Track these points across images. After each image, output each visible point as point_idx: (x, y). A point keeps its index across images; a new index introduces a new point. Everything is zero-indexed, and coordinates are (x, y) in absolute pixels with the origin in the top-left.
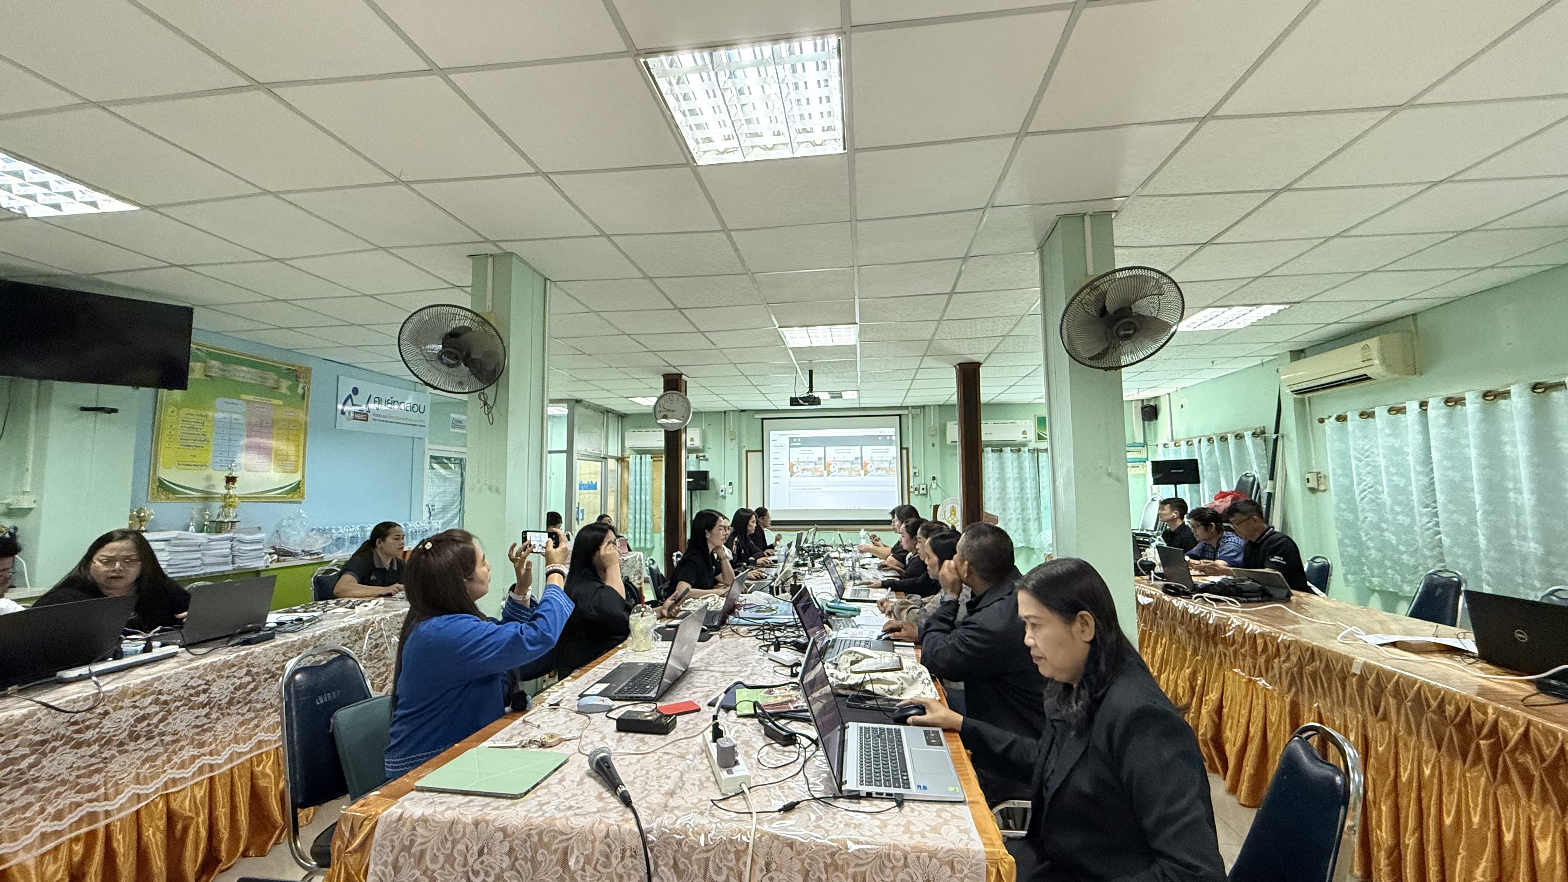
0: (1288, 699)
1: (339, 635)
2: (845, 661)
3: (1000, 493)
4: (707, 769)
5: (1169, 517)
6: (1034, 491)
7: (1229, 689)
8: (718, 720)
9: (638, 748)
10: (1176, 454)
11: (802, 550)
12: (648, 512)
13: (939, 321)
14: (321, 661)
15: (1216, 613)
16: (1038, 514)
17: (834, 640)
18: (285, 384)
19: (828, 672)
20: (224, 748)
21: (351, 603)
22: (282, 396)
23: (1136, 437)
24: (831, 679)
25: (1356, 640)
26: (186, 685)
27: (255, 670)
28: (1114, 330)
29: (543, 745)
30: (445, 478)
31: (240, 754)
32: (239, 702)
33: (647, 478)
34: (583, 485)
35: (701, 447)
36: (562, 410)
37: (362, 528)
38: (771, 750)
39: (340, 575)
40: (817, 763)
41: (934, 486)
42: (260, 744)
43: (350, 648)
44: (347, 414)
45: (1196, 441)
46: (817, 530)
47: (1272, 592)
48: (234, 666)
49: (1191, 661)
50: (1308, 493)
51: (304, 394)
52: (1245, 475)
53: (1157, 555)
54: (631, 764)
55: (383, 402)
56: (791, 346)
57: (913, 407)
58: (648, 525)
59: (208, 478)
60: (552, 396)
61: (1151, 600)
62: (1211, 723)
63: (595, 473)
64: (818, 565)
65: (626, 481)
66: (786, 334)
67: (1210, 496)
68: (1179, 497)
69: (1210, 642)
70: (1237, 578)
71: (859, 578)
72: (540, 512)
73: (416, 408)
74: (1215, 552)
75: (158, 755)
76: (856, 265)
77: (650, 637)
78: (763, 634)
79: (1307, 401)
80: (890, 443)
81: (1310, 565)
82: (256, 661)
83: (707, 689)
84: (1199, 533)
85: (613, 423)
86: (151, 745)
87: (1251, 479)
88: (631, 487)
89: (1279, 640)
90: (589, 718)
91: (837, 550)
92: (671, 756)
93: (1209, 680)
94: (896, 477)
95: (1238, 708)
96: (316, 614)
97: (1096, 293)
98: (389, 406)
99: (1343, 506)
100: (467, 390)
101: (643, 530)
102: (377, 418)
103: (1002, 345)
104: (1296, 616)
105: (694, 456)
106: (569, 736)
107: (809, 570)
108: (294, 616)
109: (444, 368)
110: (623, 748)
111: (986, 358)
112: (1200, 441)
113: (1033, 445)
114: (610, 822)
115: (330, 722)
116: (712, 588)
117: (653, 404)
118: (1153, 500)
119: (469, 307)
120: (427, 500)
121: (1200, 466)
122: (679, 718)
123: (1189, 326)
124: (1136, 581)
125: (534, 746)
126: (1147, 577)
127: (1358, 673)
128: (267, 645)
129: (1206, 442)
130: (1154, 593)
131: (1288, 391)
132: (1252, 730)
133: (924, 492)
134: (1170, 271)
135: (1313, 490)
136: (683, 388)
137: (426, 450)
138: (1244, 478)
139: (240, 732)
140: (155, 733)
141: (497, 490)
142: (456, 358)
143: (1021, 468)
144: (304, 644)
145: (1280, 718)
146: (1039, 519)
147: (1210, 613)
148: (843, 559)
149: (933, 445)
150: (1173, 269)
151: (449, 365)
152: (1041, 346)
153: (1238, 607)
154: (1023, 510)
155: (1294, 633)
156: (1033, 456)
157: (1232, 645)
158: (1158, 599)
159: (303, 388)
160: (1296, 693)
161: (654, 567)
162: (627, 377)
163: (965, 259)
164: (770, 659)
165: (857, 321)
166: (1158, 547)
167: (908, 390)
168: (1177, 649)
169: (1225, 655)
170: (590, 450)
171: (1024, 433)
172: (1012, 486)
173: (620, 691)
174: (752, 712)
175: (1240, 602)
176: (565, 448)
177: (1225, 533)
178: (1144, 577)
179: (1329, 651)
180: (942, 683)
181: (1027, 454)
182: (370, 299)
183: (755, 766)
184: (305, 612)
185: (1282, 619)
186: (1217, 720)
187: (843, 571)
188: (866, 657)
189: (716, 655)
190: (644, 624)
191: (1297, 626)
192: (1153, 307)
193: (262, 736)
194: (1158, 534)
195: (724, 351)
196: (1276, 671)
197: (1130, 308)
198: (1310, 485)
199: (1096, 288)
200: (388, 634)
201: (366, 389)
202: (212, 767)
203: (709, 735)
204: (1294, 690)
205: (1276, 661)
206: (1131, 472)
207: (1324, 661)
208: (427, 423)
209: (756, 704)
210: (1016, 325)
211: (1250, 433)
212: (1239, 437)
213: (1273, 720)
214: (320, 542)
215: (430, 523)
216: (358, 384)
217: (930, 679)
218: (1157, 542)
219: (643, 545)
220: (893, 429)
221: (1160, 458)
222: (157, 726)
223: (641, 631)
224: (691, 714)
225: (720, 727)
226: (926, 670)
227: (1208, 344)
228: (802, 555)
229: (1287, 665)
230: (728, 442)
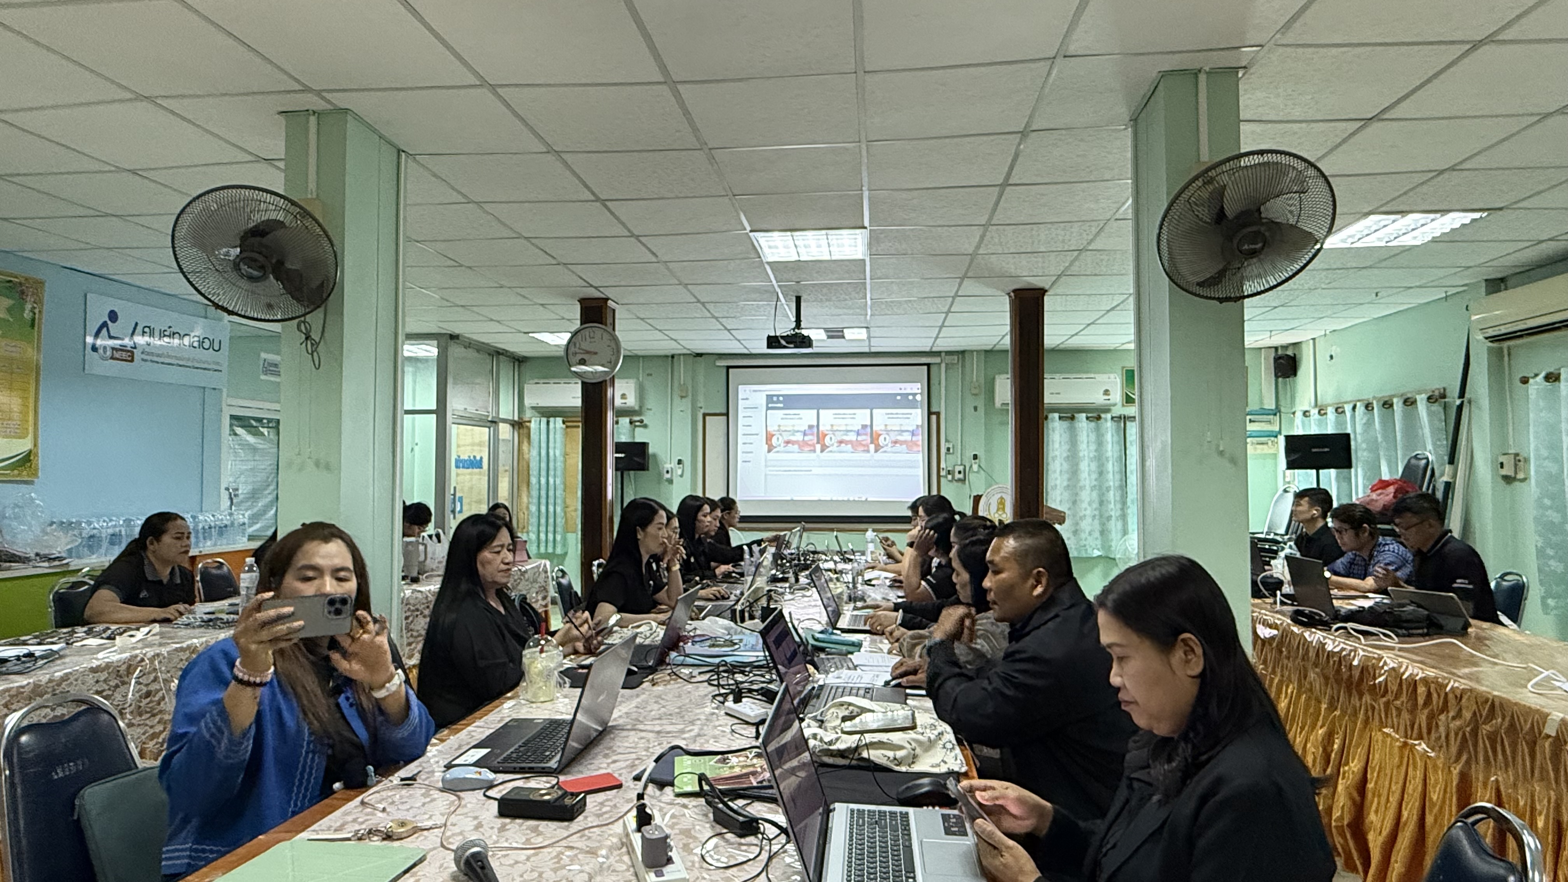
0: (1456, 771)
1: (90, 679)
2: (833, 717)
3: (1069, 480)
4: (628, 870)
5: (1308, 516)
6: (1118, 477)
7: (1377, 756)
8: (646, 801)
9: (528, 840)
10: (1320, 424)
11: (782, 559)
12: (559, 501)
13: (986, 226)
14: (63, 715)
15: (1364, 650)
16: (1122, 509)
17: (821, 687)
19: (807, 733)
21: (109, 632)
23: (1265, 401)
24: (812, 743)
25: (1554, 688)
28: (1235, 242)
29: (388, 837)
30: (254, 449)
33: (557, 452)
34: (461, 461)
35: (637, 408)
36: (430, 350)
37: (128, 521)
38: (722, 843)
39: (94, 589)
40: (788, 860)
41: (975, 467)
43: (105, 698)
44: (101, 351)
45: (1348, 408)
46: (805, 530)
47: (1443, 622)
49: (1325, 718)
50: (1500, 480)
51: (33, 320)
52: (1416, 457)
53: (1286, 568)
54: (517, 862)
55: (157, 333)
56: (770, 259)
57: (948, 353)
58: (559, 520)
60: (413, 327)
61: (1275, 632)
62: (1349, 803)
63: (480, 444)
64: (803, 580)
65: (526, 456)
66: (762, 241)
67: (1365, 487)
68: (1322, 486)
69: (1354, 692)
70: (1396, 601)
71: (863, 599)
72: (393, 499)
73: (206, 344)
74: (1367, 566)
76: (863, 139)
77: (553, 682)
78: (718, 679)
79: (1506, 352)
80: (913, 405)
81: (1498, 584)
83: (634, 756)
84: (1346, 539)
85: (506, 373)
87: (1424, 462)
88: (534, 465)
89: (1448, 689)
90: (459, 798)
91: (832, 559)
92: (575, 852)
93: (1350, 744)
94: (920, 455)
95: (1387, 783)
96: (55, 647)
97: (1210, 188)
98: (166, 339)
99: (1547, 502)
100: (279, 317)
101: (551, 528)
102: (149, 358)
103: (1077, 263)
104: (1473, 656)
105: (627, 420)
106: (429, 824)
107: (790, 588)
108: (22, 650)
109: (244, 284)
110: (507, 840)
111: (1052, 284)
112: (1354, 408)
113: (1118, 411)
115: (74, 804)
116: (648, 612)
117: (565, 342)
118: (1285, 491)
119: (281, 192)
120: (226, 480)
121: (1353, 443)
122: (590, 799)
123: (1344, 241)
124: (1253, 605)
125: (376, 838)
126: (1271, 600)
127: (1554, 734)
129: (1363, 408)
130: (1279, 622)
131: (1480, 337)
132: (1405, 814)
133: (961, 476)
134: (1319, 159)
135: (1508, 479)
136: (610, 320)
137: (225, 408)
138: (1413, 461)
141: (328, 467)
142: (262, 268)
143: (1100, 443)
144: (37, 691)
145: (1444, 797)
146: (1124, 517)
147: (1355, 651)
148: (841, 572)
149: (976, 409)
150: (1324, 156)
151: (251, 278)
152: (1130, 267)
153: (1393, 642)
154: (1101, 503)
155: (1470, 679)
156: (1118, 427)
157: (1383, 696)
158: (1284, 630)
159: (32, 310)
160: (1468, 763)
161: (564, 581)
162: (526, 302)
163: (1024, 134)
164: (727, 714)
165: (866, 224)
166: (1287, 558)
167: (941, 327)
168: (1308, 699)
169: (1373, 708)
170: (471, 409)
171: (1106, 392)
172: (1086, 468)
173: (505, 760)
174: (697, 789)
175: (1397, 636)
176: (434, 406)
177: (1381, 539)
178: (1267, 600)
179: (1516, 704)
180: (972, 749)
181: (1109, 424)
182: (131, 176)
183: (697, 865)
184: (39, 644)
185: (1454, 659)
186: (1358, 798)
187: (838, 588)
188: (864, 710)
189: (649, 708)
190: (544, 664)
191: (1475, 669)
192: (1291, 212)
194: (1290, 540)
195: (671, 265)
196: (1442, 729)
197: (1259, 211)
198: (1504, 472)
199: (1211, 181)
200: (165, 676)
201: (128, 312)
203: (631, 821)
204: (1464, 757)
205: (1442, 717)
206: (1252, 450)
207: (1507, 719)
208: (225, 367)
209: (702, 778)
210: (1098, 233)
211: (1424, 396)
212: (1409, 402)
213: (1435, 798)
214: (64, 540)
215: (231, 514)
216: (115, 305)
217: (954, 742)
218: (1287, 551)
219: (550, 550)
220: (919, 385)
221: (1298, 431)
223: (540, 673)
224: (608, 792)
225: (648, 810)
226: (948, 728)
227: (1370, 267)
228: (782, 565)
229: (1458, 723)
230: (677, 400)
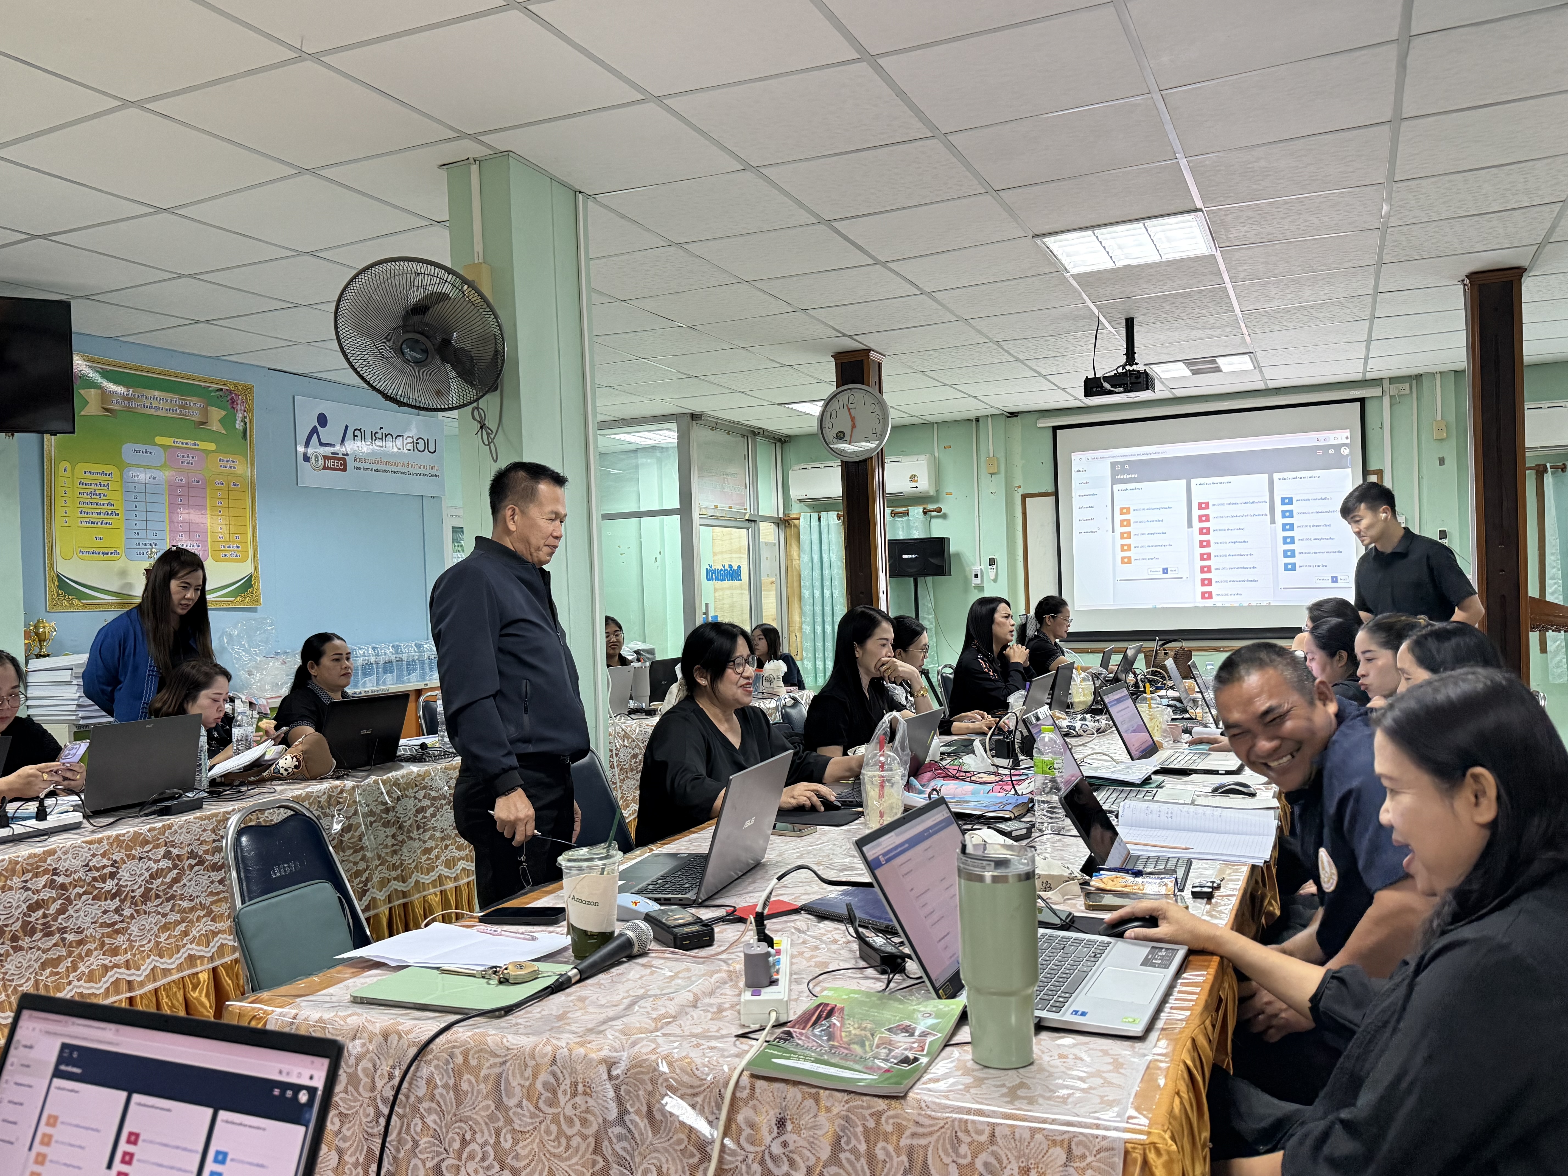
18: (216, 414)
20: (143, 959)
22: (212, 436)
26: (87, 865)
27: (175, 851)
31: (166, 972)
32: (158, 896)
33: (832, 555)
35: (932, 493)
36: (668, 436)
42: (192, 959)
44: (313, 460)
48: (147, 842)
51: (245, 429)
55: (368, 436)
56: (1077, 271)
57: (1393, 380)
59: (123, 573)
63: (739, 551)
65: (796, 563)
73: (420, 445)
75: (58, 960)
76: (1154, 88)
80: (1338, 462)
82: (178, 839)
86: (51, 944)
88: (805, 573)
98: (379, 443)
100: (451, 404)
102: (362, 465)
105: (920, 509)
109: (410, 369)
111: (1533, 257)
114: (559, 1044)
117: (818, 413)
128: (190, 817)
136: (874, 379)
139: (162, 940)
140: (54, 928)
142: (425, 351)
149: (1442, 461)
151: (418, 363)
159: (243, 420)
162: (771, 364)
163: (1403, 42)
165: (1198, 204)
167: (1369, 343)
170: (723, 505)
176: (676, 505)
193: (195, 949)
195: (938, 296)
201: (337, 414)
202: (130, 985)
216: (324, 407)
220: (1347, 433)
222: (55, 919)
230: (985, 479)
